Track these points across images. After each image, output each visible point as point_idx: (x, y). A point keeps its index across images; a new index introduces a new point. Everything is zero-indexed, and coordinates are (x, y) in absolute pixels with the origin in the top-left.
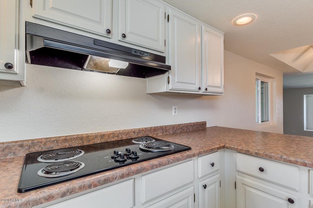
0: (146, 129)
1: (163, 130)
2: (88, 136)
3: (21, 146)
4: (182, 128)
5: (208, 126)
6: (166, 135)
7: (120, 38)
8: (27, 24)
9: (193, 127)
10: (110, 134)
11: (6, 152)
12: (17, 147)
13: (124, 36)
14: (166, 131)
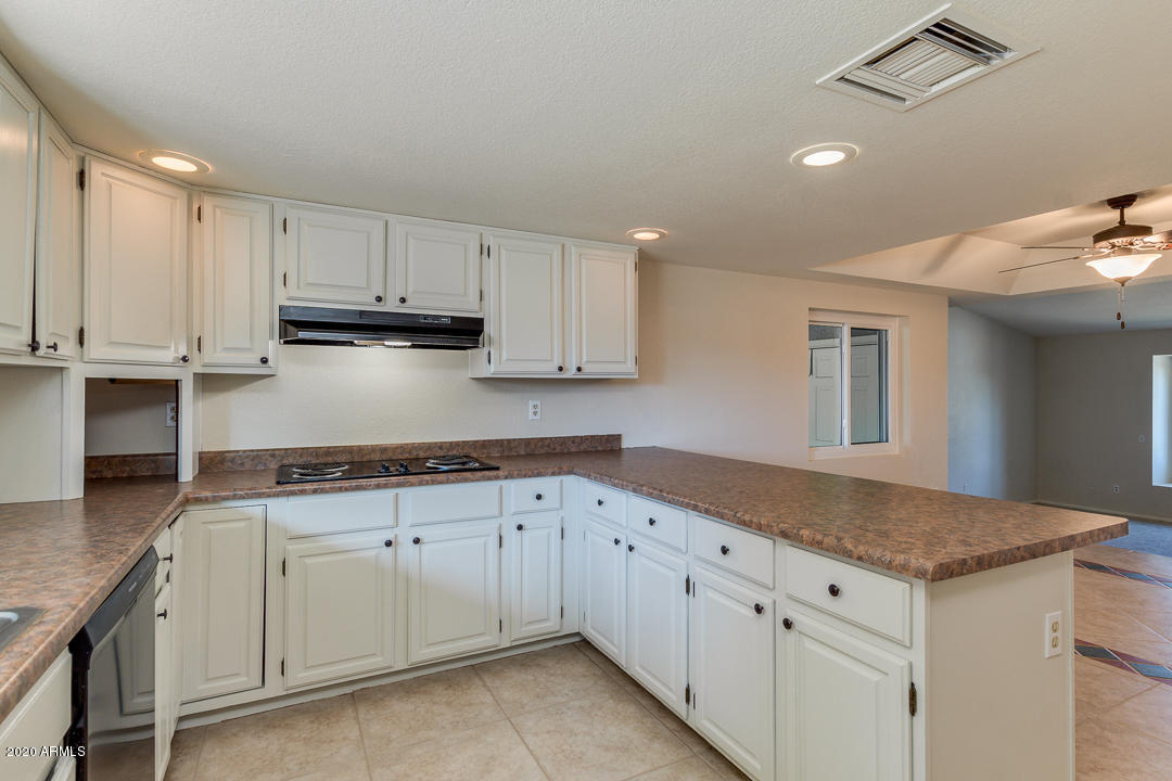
0: (465, 443)
1: (501, 446)
2: (360, 448)
3: (273, 456)
4: (548, 446)
5: (625, 445)
6: (508, 457)
7: (398, 303)
8: (281, 308)
9: (580, 444)
10: (397, 448)
11: (256, 461)
12: (267, 457)
13: (403, 300)
14: (511, 449)
